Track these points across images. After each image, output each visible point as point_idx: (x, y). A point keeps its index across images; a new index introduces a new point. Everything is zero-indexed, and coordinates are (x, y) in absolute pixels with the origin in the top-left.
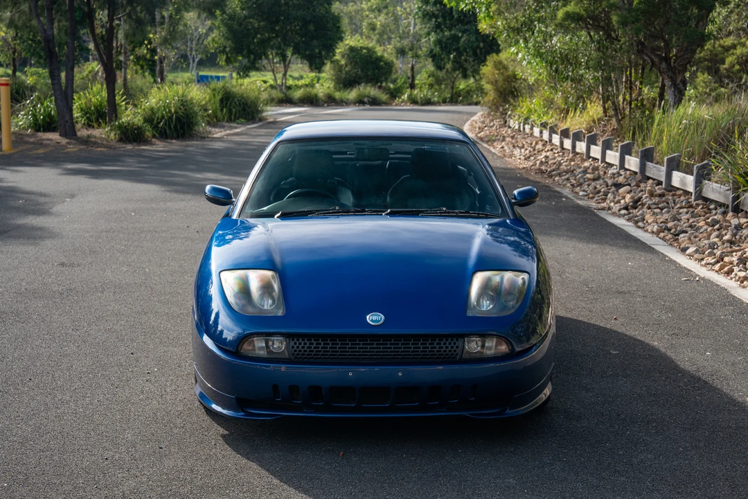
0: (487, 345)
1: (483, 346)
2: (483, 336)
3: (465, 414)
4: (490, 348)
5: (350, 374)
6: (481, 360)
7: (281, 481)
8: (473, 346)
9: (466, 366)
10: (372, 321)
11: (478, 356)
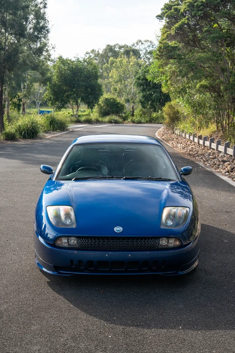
0: (170, 241)
1: (168, 242)
2: (168, 238)
3: (160, 273)
4: (171, 243)
5: (107, 255)
6: (167, 249)
7: (74, 306)
8: (163, 242)
9: (159, 252)
10: (117, 230)
11: (166, 247)
